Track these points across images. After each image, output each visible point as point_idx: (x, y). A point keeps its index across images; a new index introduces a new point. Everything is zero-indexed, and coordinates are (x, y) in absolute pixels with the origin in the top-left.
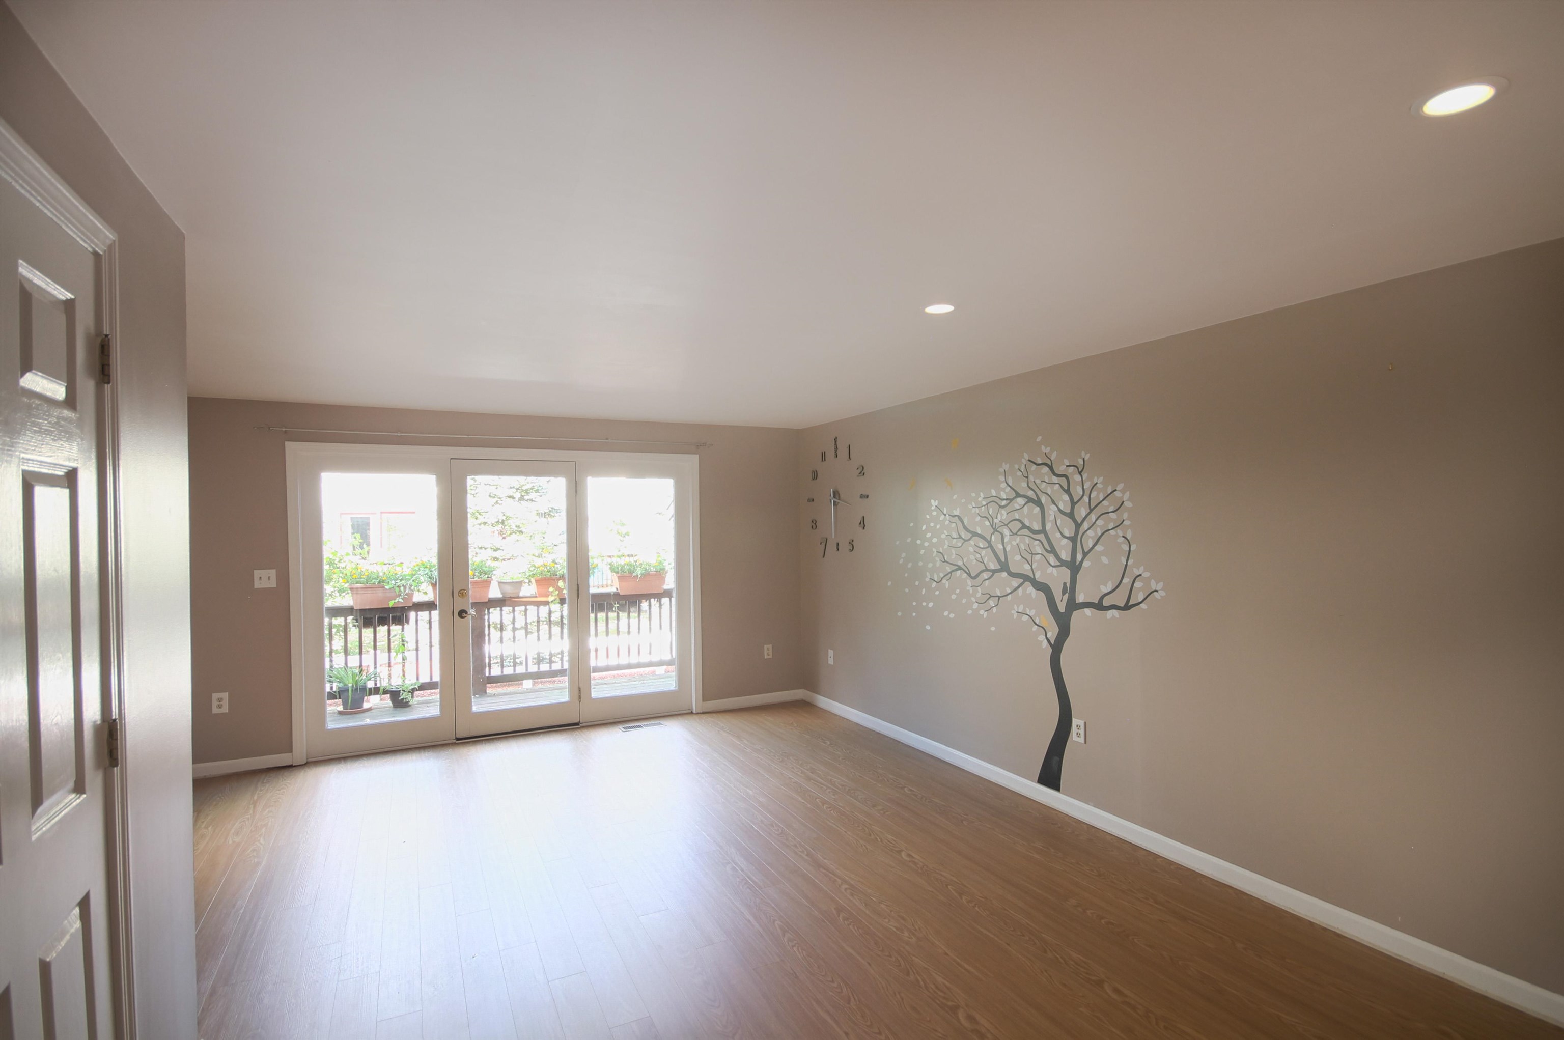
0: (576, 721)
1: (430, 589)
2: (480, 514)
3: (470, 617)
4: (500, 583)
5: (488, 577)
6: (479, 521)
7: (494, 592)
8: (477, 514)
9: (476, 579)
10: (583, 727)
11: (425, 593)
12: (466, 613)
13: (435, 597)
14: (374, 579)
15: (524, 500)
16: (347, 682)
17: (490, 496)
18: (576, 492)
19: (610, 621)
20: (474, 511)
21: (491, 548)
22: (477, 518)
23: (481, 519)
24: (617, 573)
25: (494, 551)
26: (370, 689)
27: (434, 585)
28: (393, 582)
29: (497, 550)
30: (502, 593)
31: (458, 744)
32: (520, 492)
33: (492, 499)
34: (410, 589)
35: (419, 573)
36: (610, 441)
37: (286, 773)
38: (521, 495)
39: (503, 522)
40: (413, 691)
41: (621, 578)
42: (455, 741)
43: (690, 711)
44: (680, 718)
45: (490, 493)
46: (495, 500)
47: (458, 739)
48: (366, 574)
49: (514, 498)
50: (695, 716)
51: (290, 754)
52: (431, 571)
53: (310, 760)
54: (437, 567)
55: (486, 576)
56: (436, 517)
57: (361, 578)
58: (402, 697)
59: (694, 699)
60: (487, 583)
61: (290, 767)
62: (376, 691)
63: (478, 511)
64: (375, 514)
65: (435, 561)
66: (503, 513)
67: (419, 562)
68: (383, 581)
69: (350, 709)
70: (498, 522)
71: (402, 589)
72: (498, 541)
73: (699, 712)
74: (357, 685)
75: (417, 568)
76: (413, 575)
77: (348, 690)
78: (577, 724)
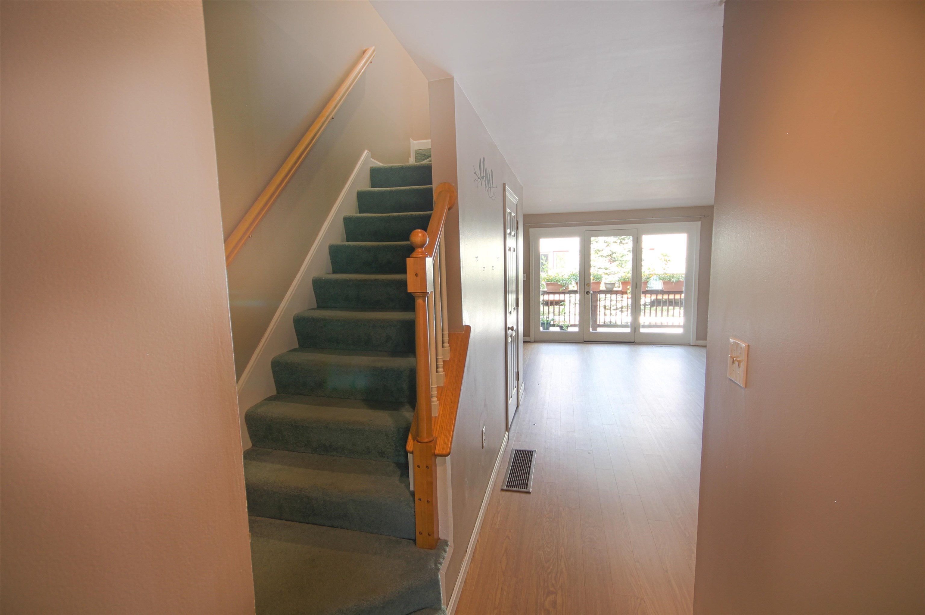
0: (633, 341)
1: (575, 285)
2: (599, 251)
3: (591, 294)
4: (605, 284)
5: (600, 281)
6: (599, 255)
7: (602, 287)
8: (598, 251)
9: (595, 281)
10: (636, 344)
11: (573, 287)
12: (589, 292)
13: (578, 288)
14: (554, 280)
15: (622, 243)
16: (544, 320)
17: (604, 242)
18: (637, 242)
19: (669, 310)
20: (597, 250)
21: (604, 269)
22: (598, 254)
23: (600, 254)
24: (663, 280)
25: (606, 270)
26: (552, 325)
27: (577, 283)
28: (561, 281)
29: (607, 269)
30: (606, 288)
31: (585, 343)
32: (620, 240)
33: (605, 244)
34: (568, 284)
35: (571, 278)
36: (654, 218)
37: (529, 343)
38: (621, 241)
39: (610, 255)
40: (568, 326)
41: (665, 283)
42: (583, 342)
43: (689, 344)
44: (683, 346)
45: (605, 241)
46: (607, 244)
47: (584, 341)
48: (551, 278)
49: (617, 243)
50: (691, 347)
51: (529, 338)
52: (576, 277)
53: (535, 341)
54: (578, 275)
55: (599, 280)
56: (579, 253)
57: (549, 279)
58: (564, 328)
59: (692, 338)
60: (599, 283)
61: (529, 342)
62: (554, 325)
63: (598, 250)
64: (550, 252)
65: (578, 273)
66: (610, 250)
67: (572, 273)
68: (558, 281)
69: (546, 330)
70: (608, 255)
71: (565, 284)
72: (608, 265)
73: (694, 345)
74: (547, 322)
75: (571, 276)
76: (569, 279)
77: (545, 324)
78: (633, 342)
